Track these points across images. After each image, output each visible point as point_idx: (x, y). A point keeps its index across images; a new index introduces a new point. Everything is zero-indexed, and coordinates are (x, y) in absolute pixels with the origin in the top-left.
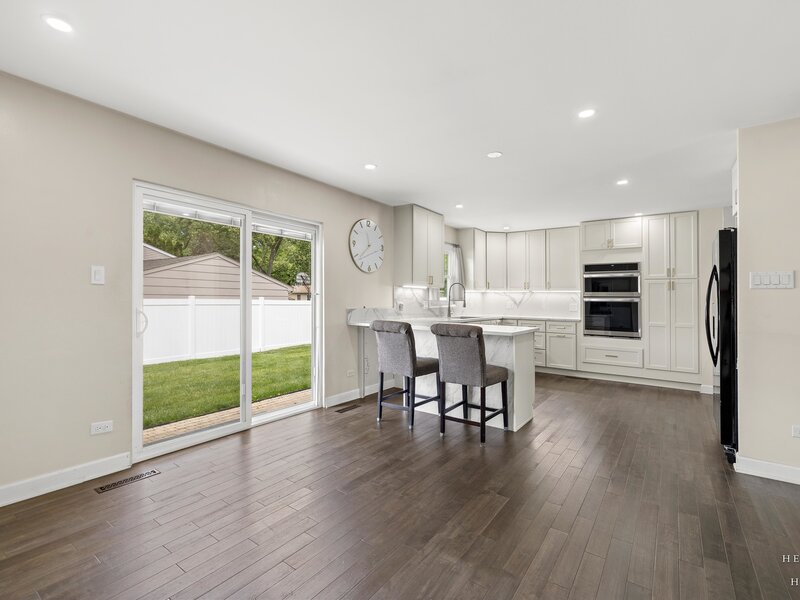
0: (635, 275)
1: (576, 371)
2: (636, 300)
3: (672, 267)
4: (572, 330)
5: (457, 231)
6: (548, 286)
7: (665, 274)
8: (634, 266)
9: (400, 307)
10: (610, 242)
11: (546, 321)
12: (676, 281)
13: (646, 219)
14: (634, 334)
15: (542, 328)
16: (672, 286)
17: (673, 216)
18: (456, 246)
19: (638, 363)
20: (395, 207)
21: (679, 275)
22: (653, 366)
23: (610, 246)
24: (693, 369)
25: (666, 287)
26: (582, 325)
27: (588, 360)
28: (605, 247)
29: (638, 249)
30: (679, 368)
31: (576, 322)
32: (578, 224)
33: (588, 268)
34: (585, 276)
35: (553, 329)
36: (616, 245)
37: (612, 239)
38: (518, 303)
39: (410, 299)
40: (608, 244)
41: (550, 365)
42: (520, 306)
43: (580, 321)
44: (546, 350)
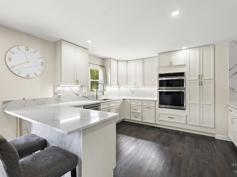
0: (183, 78)
1: (155, 124)
2: (183, 91)
3: (201, 74)
4: (153, 105)
5: (103, 59)
6: (144, 84)
7: (197, 78)
8: (182, 74)
9: (59, 96)
10: (171, 62)
11: (142, 100)
12: (203, 81)
13: (188, 50)
14: (182, 107)
15: (140, 104)
16: (201, 84)
17: (201, 48)
18: (103, 66)
19: (184, 122)
20: (54, 42)
21: (205, 78)
22: (191, 123)
23: (171, 65)
24: (212, 126)
25: (198, 84)
26: (158, 103)
27: (161, 119)
28: (168, 65)
29: (184, 66)
30: (204, 125)
31: (155, 101)
32: (156, 55)
33: (161, 76)
34: (159, 79)
35: (145, 104)
36: (174, 64)
37: (172, 61)
38: (133, 92)
39: (68, 92)
40: (170, 64)
41: (144, 121)
42: (133, 93)
43: (157, 100)
44: (142, 113)
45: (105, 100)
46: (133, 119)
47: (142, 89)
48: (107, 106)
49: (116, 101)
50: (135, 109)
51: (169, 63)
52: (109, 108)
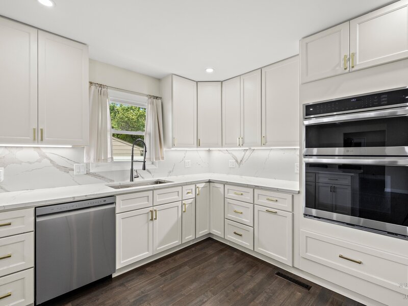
1: (293, 267)
4: (287, 205)
10: (350, 58)
11: (254, 188)
15: (249, 198)
23: (350, 68)
26: (301, 200)
27: (310, 255)
28: (340, 70)
31: (293, 194)
34: (307, 123)
35: (263, 201)
36: (360, 63)
37: (354, 54)
38: (239, 163)
39: (30, 163)
40: (345, 64)
41: (259, 249)
42: (241, 165)
43: (299, 192)
44: (253, 227)
45: (160, 183)
46: (231, 239)
47: (262, 154)
48: (144, 203)
49: (179, 189)
50: (235, 212)
51: (342, 62)
52: (151, 209)
